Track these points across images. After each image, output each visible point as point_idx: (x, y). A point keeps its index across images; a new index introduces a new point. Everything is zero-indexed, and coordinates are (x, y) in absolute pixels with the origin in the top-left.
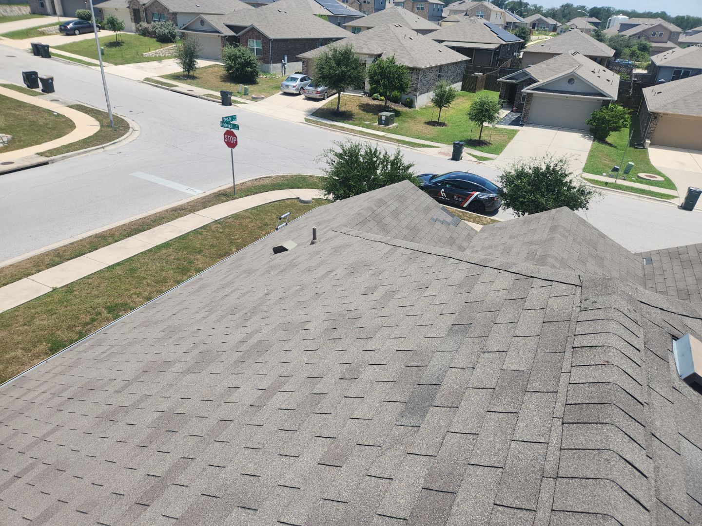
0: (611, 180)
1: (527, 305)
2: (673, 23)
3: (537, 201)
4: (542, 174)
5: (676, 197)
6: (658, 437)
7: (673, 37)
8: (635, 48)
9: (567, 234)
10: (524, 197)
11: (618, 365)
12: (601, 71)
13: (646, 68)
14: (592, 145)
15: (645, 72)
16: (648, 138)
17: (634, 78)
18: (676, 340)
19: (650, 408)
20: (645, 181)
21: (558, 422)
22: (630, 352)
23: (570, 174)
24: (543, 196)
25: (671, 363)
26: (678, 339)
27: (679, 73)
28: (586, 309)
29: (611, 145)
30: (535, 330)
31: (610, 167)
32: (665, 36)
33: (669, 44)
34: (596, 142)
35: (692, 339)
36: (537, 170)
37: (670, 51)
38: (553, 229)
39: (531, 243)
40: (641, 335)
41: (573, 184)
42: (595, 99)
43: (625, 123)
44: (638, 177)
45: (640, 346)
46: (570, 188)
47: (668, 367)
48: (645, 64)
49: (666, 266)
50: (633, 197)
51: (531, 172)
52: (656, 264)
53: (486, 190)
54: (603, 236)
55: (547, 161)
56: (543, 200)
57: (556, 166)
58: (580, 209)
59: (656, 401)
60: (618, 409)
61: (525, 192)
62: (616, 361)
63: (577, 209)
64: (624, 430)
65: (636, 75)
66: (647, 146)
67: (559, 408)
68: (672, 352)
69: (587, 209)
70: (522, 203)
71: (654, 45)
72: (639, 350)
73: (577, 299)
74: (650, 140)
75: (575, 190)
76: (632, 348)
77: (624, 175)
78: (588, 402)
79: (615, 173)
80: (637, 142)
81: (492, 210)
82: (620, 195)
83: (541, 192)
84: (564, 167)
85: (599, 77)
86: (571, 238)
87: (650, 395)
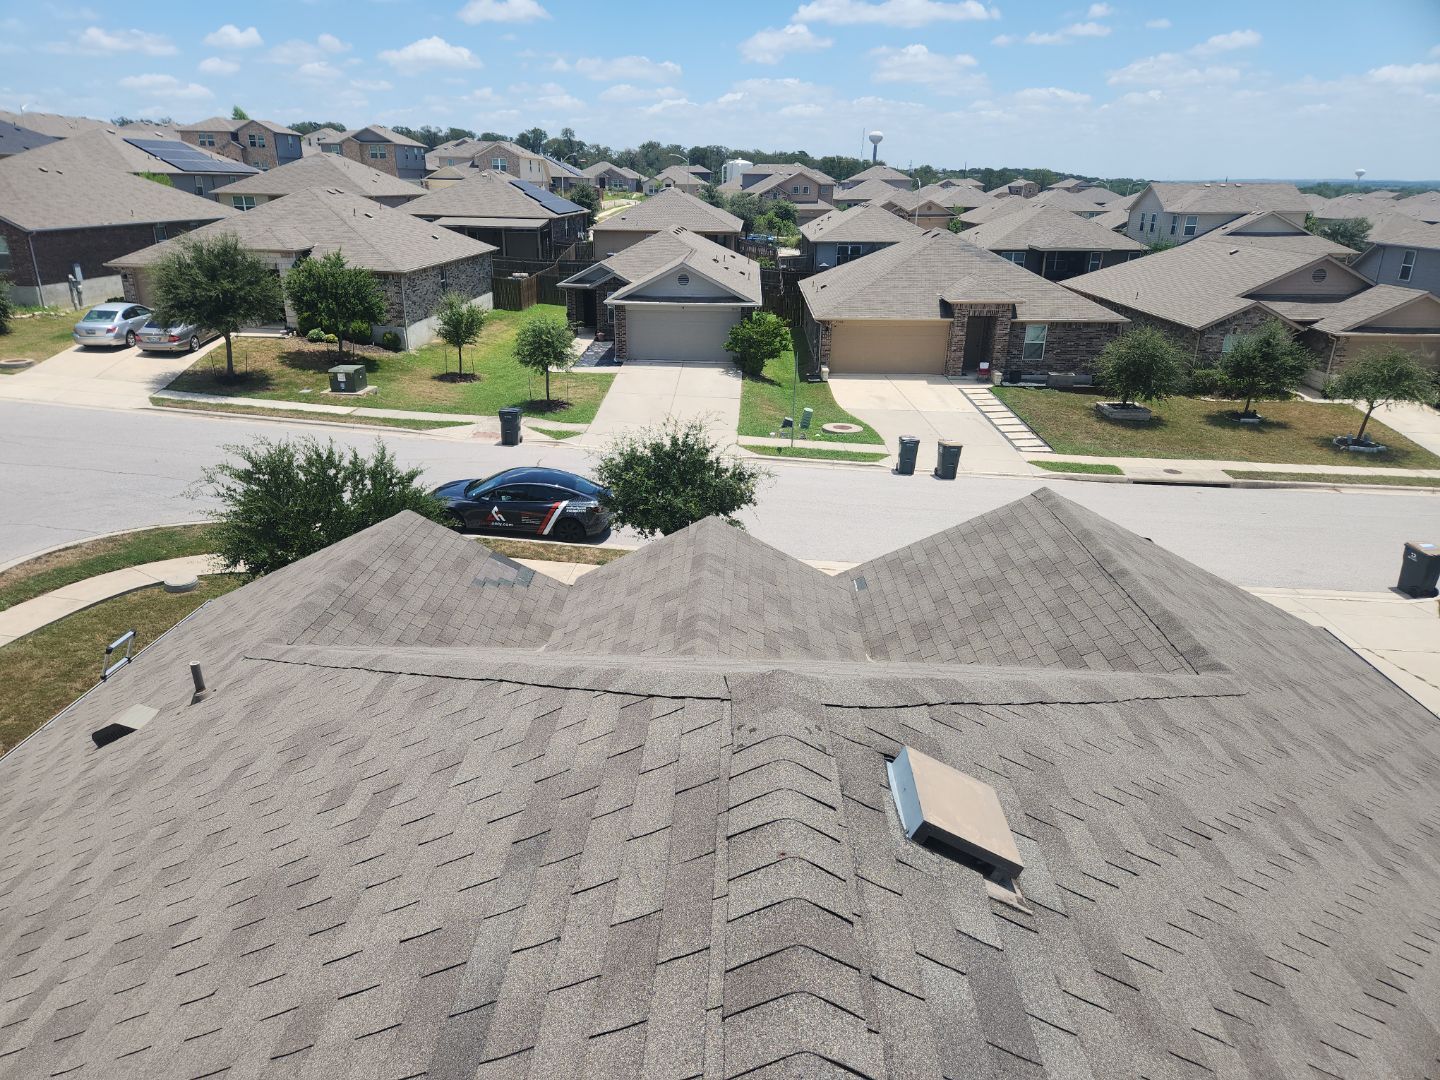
0: (785, 443)
1: (647, 760)
2: (820, 169)
3: (670, 505)
4: (667, 454)
5: (886, 456)
6: (884, 979)
7: (824, 192)
8: (771, 214)
9: (719, 567)
10: (646, 501)
11: (802, 855)
12: (728, 258)
13: (797, 247)
14: (743, 386)
15: (797, 253)
16: (824, 363)
17: (782, 264)
18: (892, 762)
19: (863, 925)
20: (834, 437)
21: (715, 1017)
22: (819, 817)
23: (713, 447)
24: (676, 494)
25: (890, 813)
26: (894, 758)
27: (848, 252)
28: (742, 748)
29: (771, 382)
30: (663, 816)
31: (778, 421)
32: (813, 192)
33: (822, 205)
34: (747, 381)
35: (913, 755)
36: (657, 449)
37: (825, 216)
38: (697, 562)
39: (666, 597)
40: (835, 776)
41: (723, 465)
42: (730, 307)
43: (784, 342)
44: (824, 430)
45: (835, 798)
46: (719, 472)
47: (885, 822)
48: (794, 239)
49: (887, 587)
50: (824, 466)
51: (647, 452)
52: (873, 587)
53: (578, 495)
54: (782, 557)
55: (670, 430)
56: (678, 502)
57: (687, 437)
58: (743, 506)
59: (874, 901)
60: (809, 952)
61: (647, 491)
62: (796, 847)
63: (739, 507)
64: (823, 994)
65: (785, 260)
66: (825, 377)
67: (716, 983)
68: (889, 787)
69: (755, 504)
70: (645, 513)
71: (799, 207)
72: (834, 809)
73: (727, 729)
74: (829, 367)
75: (728, 474)
76: (821, 807)
77: (804, 431)
78: (759, 955)
79: (788, 430)
80: (809, 371)
81: (599, 531)
82: (803, 465)
83: (673, 487)
84: (701, 436)
85: (727, 268)
86: (729, 573)
87: (860, 893)
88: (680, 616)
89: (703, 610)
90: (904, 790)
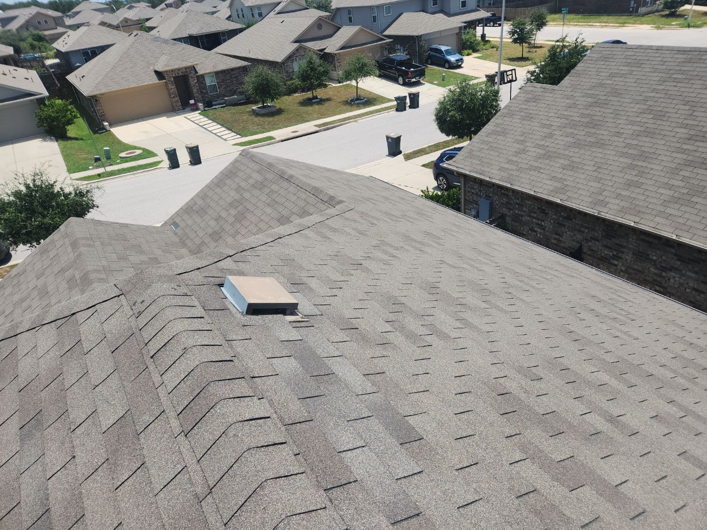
0: (101, 170)
1: (86, 346)
2: (50, 9)
3: (43, 224)
4: (26, 195)
5: (161, 161)
6: (257, 376)
7: (59, 22)
8: (30, 40)
9: (91, 242)
10: (25, 227)
11: (195, 344)
12: (12, 71)
13: (56, 56)
14: (59, 146)
15: (57, 61)
16: (104, 121)
17: (51, 69)
18: (223, 287)
19: (238, 358)
20: (128, 159)
21: (182, 438)
22: (197, 324)
23: (55, 182)
24: (44, 216)
25: (231, 308)
26: (223, 284)
27: (90, 54)
28: (140, 313)
29: (76, 139)
30: (109, 366)
31: (91, 159)
32: (51, 23)
33: (60, 30)
34: (60, 142)
35: (231, 278)
36: (17, 194)
37: (65, 36)
38: (74, 245)
39: (63, 271)
40: (196, 303)
41: (67, 191)
42: (27, 100)
43: (73, 114)
44: (121, 157)
45: (201, 312)
46: (67, 196)
47: (231, 312)
48: (52, 53)
49: (190, 222)
50: (129, 177)
51: (12, 198)
52: (182, 224)
54: (126, 226)
55: (21, 180)
56: (47, 220)
57: (35, 182)
58: (90, 210)
59: (239, 347)
60: (217, 383)
61: (23, 221)
62: (191, 342)
63: (88, 212)
64: (231, 396)
65: (52, 66)
66: (108, 128)
67: (175, 423)
68: (226, 298)
69: (98, 207)
71: (47, 33)
72: (203, 317)
73: (127, 308)
74: (107, 122)
75: (73, 195)
76: (196, 320)
77: (109, 161)
78: (192, 398)
79: (98, 163)
80: (96, 126)
82: (118, 180)
83: (40, 213)
84: (44, 178)
85: (14, 78)
86: (98, 243)
87: (232, 347)
88: (77, 277)
89: (89, 268)
90: (233, 296)
